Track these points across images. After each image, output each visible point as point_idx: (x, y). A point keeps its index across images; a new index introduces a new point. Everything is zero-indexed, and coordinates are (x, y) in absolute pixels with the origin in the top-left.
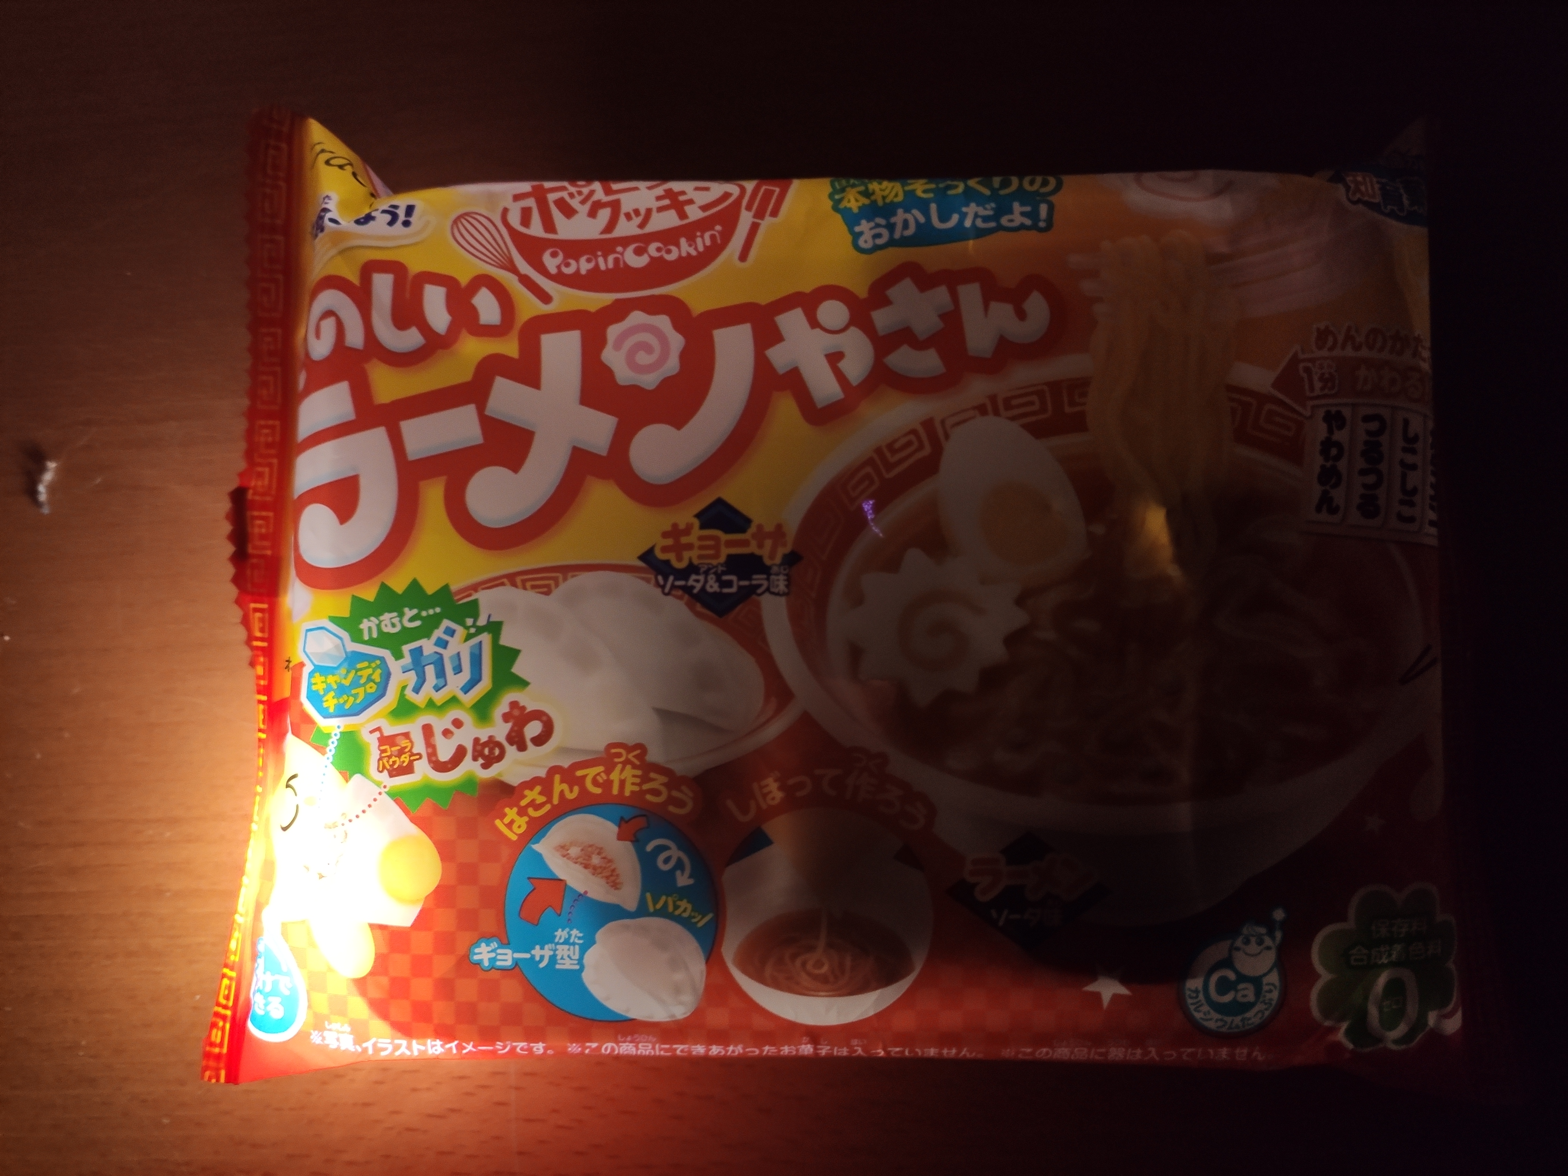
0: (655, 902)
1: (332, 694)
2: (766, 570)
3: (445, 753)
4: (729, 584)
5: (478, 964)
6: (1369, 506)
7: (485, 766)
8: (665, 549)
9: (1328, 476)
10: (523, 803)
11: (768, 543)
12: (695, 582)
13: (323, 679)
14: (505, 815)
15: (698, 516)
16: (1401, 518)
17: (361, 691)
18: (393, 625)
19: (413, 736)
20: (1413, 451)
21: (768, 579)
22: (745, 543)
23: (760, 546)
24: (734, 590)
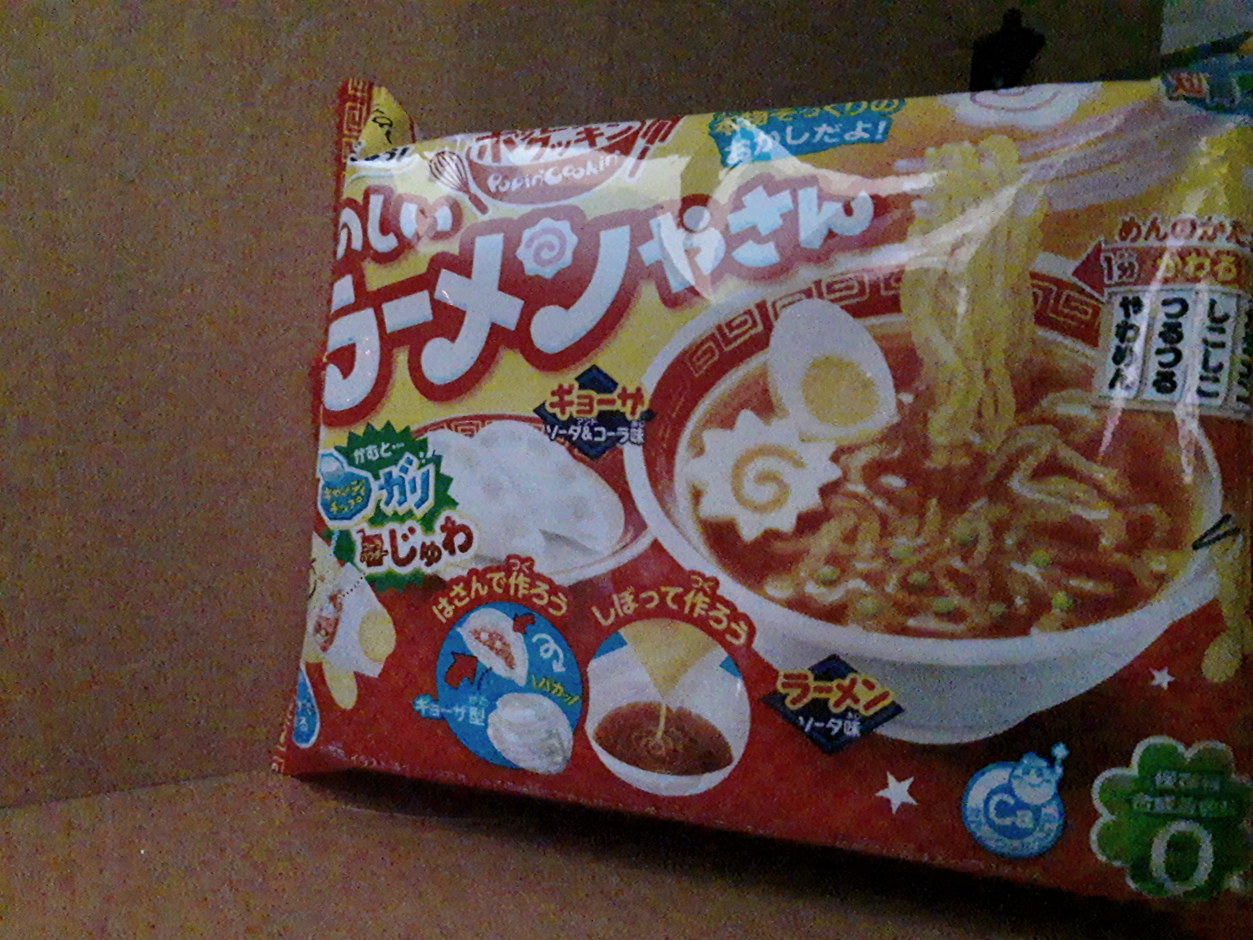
7: (429, 564)
19: (383, 537)
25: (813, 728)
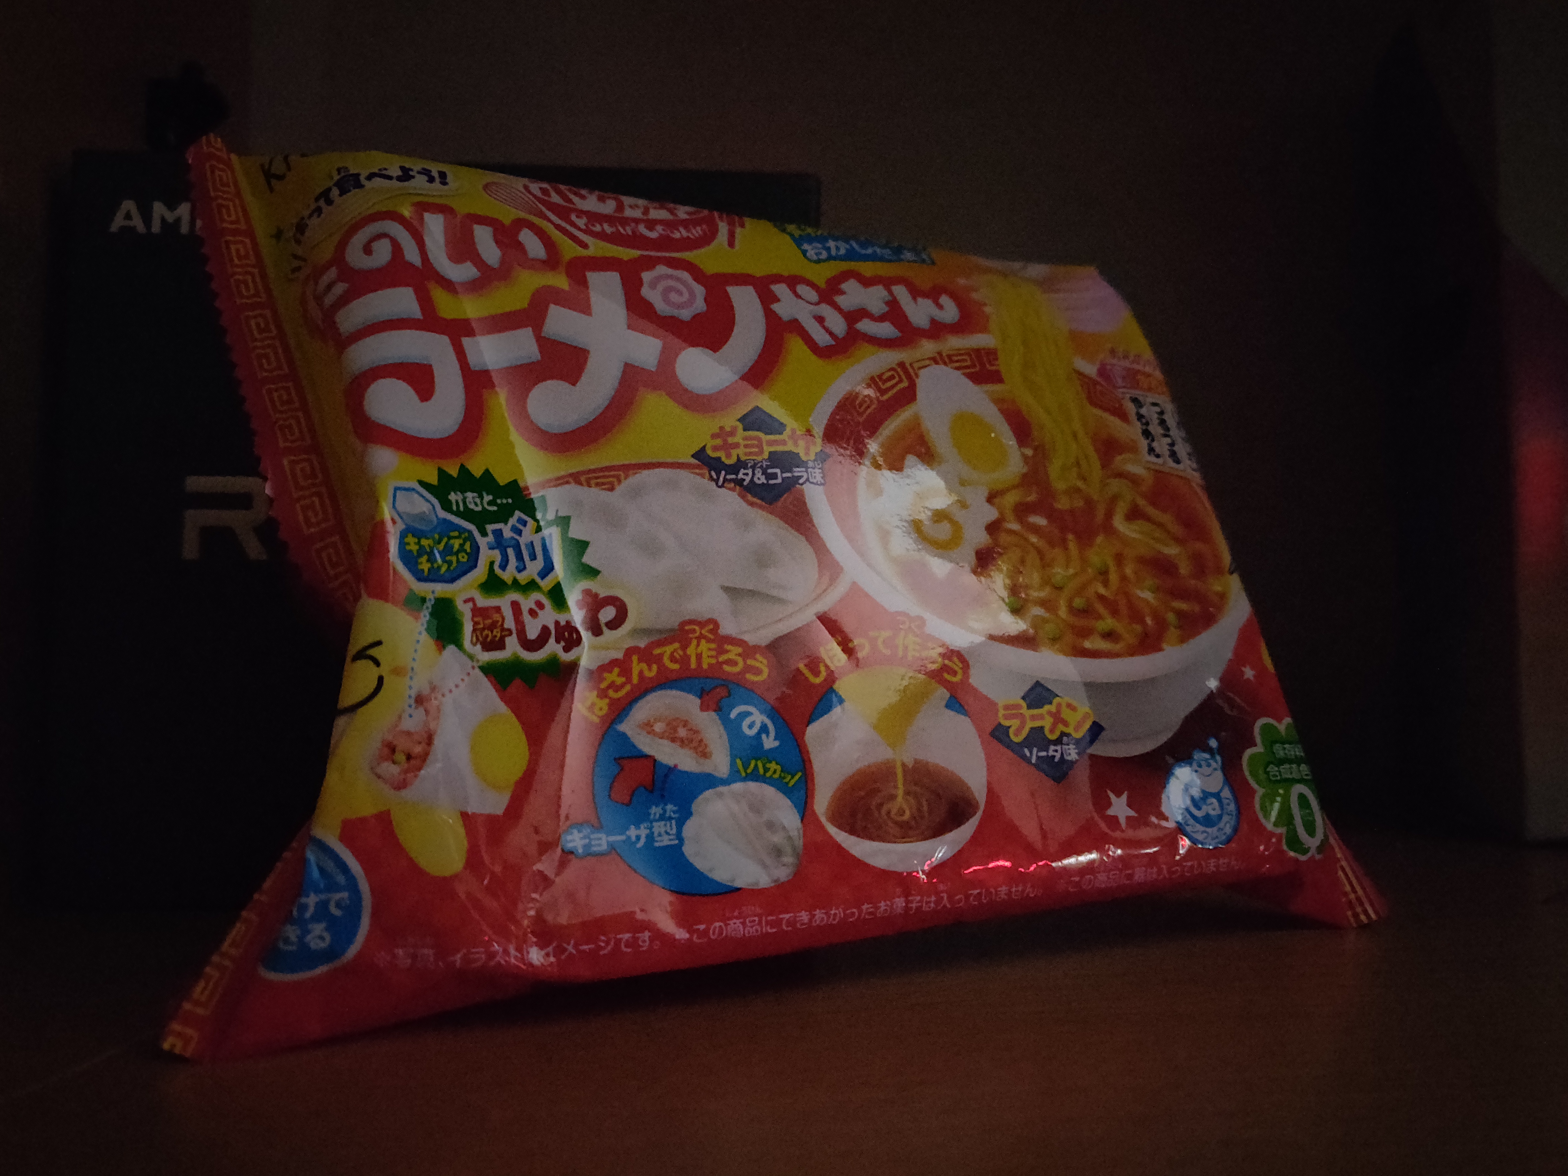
0: (746, 768)
2: (805, 465)
4: (774, 476)
5: (572, 852)
6: (1174, 457)
7: (567, 649)
8: (715, 448)
9: (1147, 435)
10: (603, 685)
11: (802, 443)
12: (746, 475)
15: (739, 421)
18: (476, 505)
19: (503, 611)
21: (807, 472)
22: (783, 443)
24: (778, 483)
25: (1038, 757)
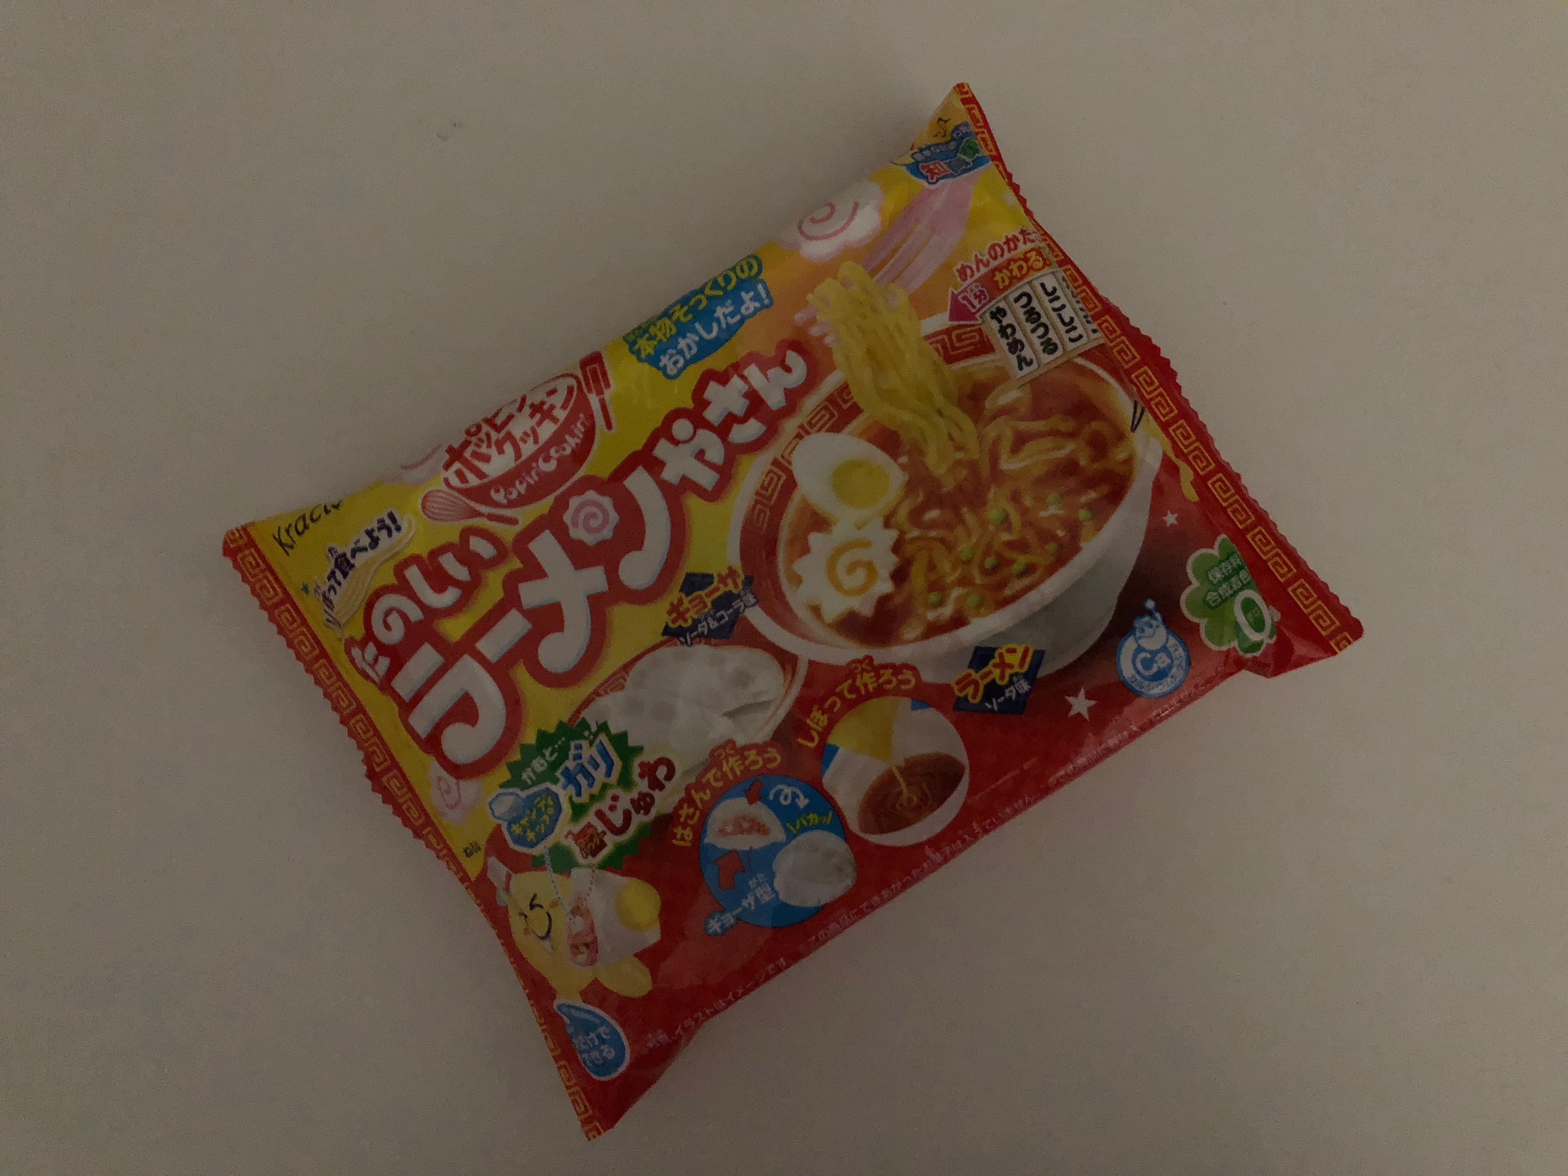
0: (794, 826)
1: (529, 830)
2: (738, 596)
3: (617, 819)
4: (722, 617)
5: (716, 934)
6: (1050, 347)
8: (674, 621)
9: (1015, 346)
10: (682, 819)
11: (730, 581)
12: (702, 628)
13: (518, 825)
14: (676, 834)
15: (681, 590)
16: (1072, 340)
17: (546, 817)
18: (542, 765)
20: (1058, 298)
21: (742, 601)
22: (717, 589)
23: (726, 585)
24: (727, 618)
